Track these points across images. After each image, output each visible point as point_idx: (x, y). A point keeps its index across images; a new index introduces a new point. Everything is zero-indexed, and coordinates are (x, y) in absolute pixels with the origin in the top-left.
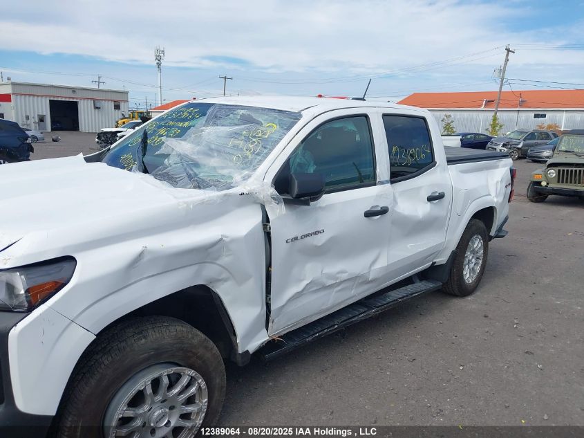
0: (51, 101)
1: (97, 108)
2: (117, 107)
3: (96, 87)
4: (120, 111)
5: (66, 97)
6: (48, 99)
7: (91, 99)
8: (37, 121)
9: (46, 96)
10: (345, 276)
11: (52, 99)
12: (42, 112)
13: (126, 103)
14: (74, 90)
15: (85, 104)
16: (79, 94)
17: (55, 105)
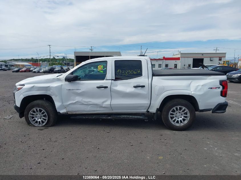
0: (194, 59)
1: (211, 60)
2: (220, 60)
3: (215, 52)
4: (221, 61)
5: (199, 57)
6: (193, 58)
7: (209, 57)
8: (188, 66)
9: (192, 57)
10: (91, 103)
11: (194, 58)
12: (190, 63)
13: (225, 58)
14: (203, 54)
15: (207, 59)
16: (204, 56)
17: (194, 60)
